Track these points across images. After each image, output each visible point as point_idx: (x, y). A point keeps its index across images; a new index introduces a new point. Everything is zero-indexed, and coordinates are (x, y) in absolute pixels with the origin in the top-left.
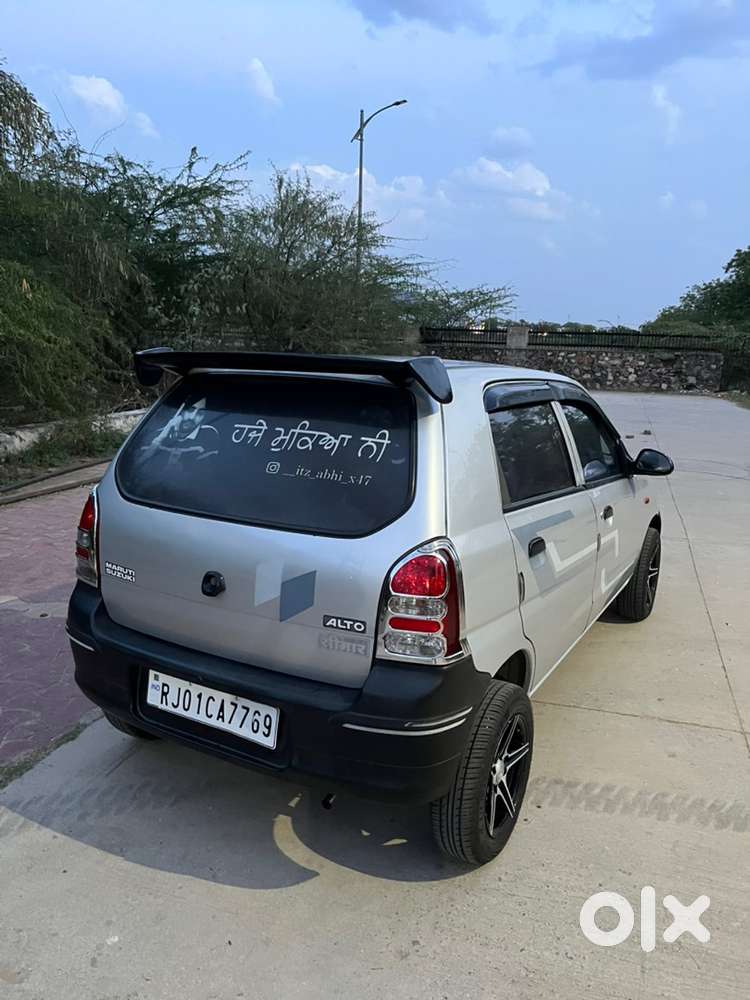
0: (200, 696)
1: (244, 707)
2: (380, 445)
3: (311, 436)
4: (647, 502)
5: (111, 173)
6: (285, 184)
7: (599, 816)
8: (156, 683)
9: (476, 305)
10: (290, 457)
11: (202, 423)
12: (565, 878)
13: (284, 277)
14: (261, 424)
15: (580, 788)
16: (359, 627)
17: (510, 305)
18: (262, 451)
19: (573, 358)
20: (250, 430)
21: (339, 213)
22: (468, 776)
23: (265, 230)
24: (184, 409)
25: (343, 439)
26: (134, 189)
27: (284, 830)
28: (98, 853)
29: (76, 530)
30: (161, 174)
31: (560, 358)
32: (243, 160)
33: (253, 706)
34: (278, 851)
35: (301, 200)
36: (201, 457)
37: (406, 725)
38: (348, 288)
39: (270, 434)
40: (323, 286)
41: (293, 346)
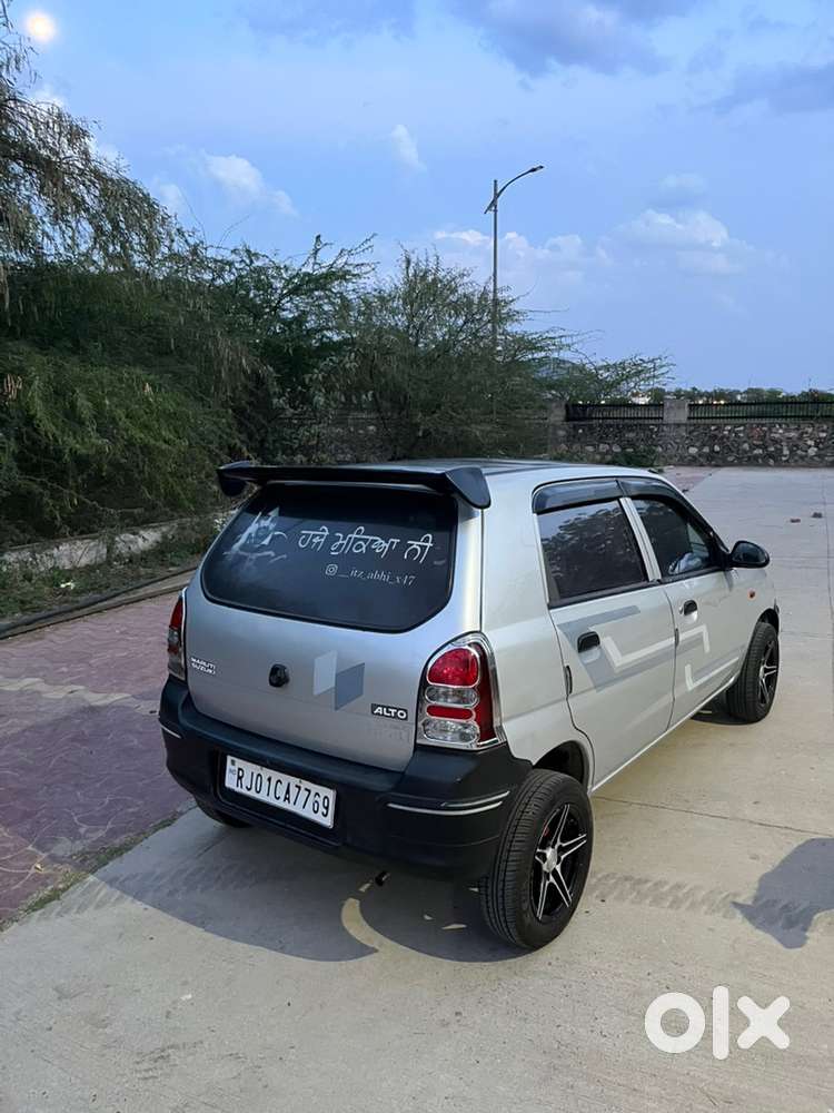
0: (269, 780)
1: (306, 790)
2: (423, 548)
3: (365, 541)
4: (752, 596)
5: (237, 265)
6: (412, 265)
7: (663, 911)
8: (233, 768)
9: (628, 377)
10: (347, 560)
11: (275, 530)
12: (614, 966)
13: (414, 360)
14: (324, 530)
15: (649, 884)
16: (402, 714)
17: (669, 375)
18: (323, 556)
19: (740, 431)
20: (314, 536)
21: (471, 290)
22: (511, 859)
23: (394, 312)
24: (260, 519)
25: (393, 543)
26: (260, 279)
27: (351, 913)
28: (182, 925)
29: (167, 628)
30: (287, 263)
31: (726, 433)
32: (369, 244)
33: (315, 788)
34: (344, 929)
35: (430, 278)
36: (272, 561)
37: (443, 805)
38: (481, 368)
39: (331, 539)
40: (455, 368)
41: (424, 433)
